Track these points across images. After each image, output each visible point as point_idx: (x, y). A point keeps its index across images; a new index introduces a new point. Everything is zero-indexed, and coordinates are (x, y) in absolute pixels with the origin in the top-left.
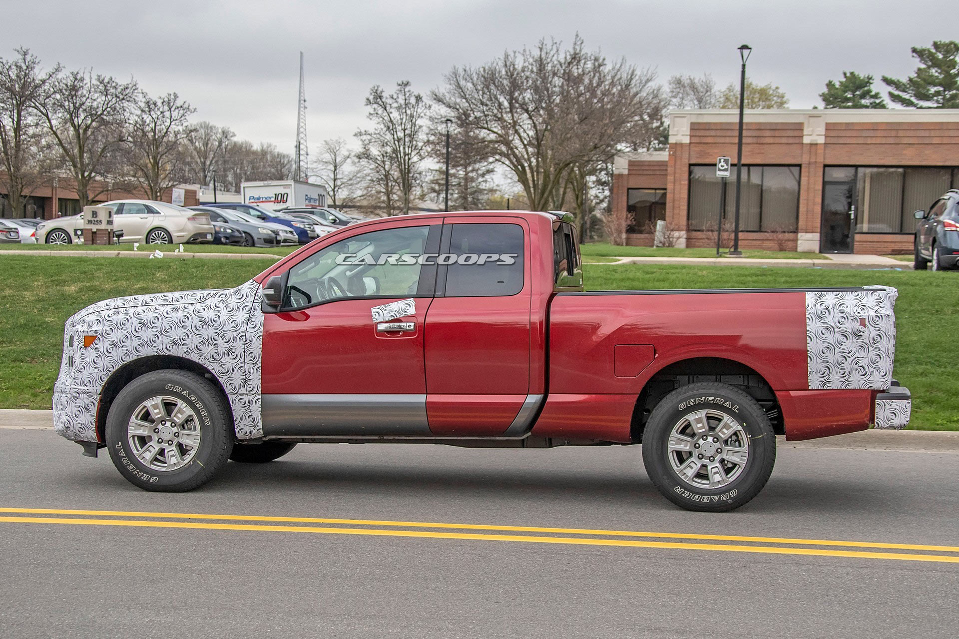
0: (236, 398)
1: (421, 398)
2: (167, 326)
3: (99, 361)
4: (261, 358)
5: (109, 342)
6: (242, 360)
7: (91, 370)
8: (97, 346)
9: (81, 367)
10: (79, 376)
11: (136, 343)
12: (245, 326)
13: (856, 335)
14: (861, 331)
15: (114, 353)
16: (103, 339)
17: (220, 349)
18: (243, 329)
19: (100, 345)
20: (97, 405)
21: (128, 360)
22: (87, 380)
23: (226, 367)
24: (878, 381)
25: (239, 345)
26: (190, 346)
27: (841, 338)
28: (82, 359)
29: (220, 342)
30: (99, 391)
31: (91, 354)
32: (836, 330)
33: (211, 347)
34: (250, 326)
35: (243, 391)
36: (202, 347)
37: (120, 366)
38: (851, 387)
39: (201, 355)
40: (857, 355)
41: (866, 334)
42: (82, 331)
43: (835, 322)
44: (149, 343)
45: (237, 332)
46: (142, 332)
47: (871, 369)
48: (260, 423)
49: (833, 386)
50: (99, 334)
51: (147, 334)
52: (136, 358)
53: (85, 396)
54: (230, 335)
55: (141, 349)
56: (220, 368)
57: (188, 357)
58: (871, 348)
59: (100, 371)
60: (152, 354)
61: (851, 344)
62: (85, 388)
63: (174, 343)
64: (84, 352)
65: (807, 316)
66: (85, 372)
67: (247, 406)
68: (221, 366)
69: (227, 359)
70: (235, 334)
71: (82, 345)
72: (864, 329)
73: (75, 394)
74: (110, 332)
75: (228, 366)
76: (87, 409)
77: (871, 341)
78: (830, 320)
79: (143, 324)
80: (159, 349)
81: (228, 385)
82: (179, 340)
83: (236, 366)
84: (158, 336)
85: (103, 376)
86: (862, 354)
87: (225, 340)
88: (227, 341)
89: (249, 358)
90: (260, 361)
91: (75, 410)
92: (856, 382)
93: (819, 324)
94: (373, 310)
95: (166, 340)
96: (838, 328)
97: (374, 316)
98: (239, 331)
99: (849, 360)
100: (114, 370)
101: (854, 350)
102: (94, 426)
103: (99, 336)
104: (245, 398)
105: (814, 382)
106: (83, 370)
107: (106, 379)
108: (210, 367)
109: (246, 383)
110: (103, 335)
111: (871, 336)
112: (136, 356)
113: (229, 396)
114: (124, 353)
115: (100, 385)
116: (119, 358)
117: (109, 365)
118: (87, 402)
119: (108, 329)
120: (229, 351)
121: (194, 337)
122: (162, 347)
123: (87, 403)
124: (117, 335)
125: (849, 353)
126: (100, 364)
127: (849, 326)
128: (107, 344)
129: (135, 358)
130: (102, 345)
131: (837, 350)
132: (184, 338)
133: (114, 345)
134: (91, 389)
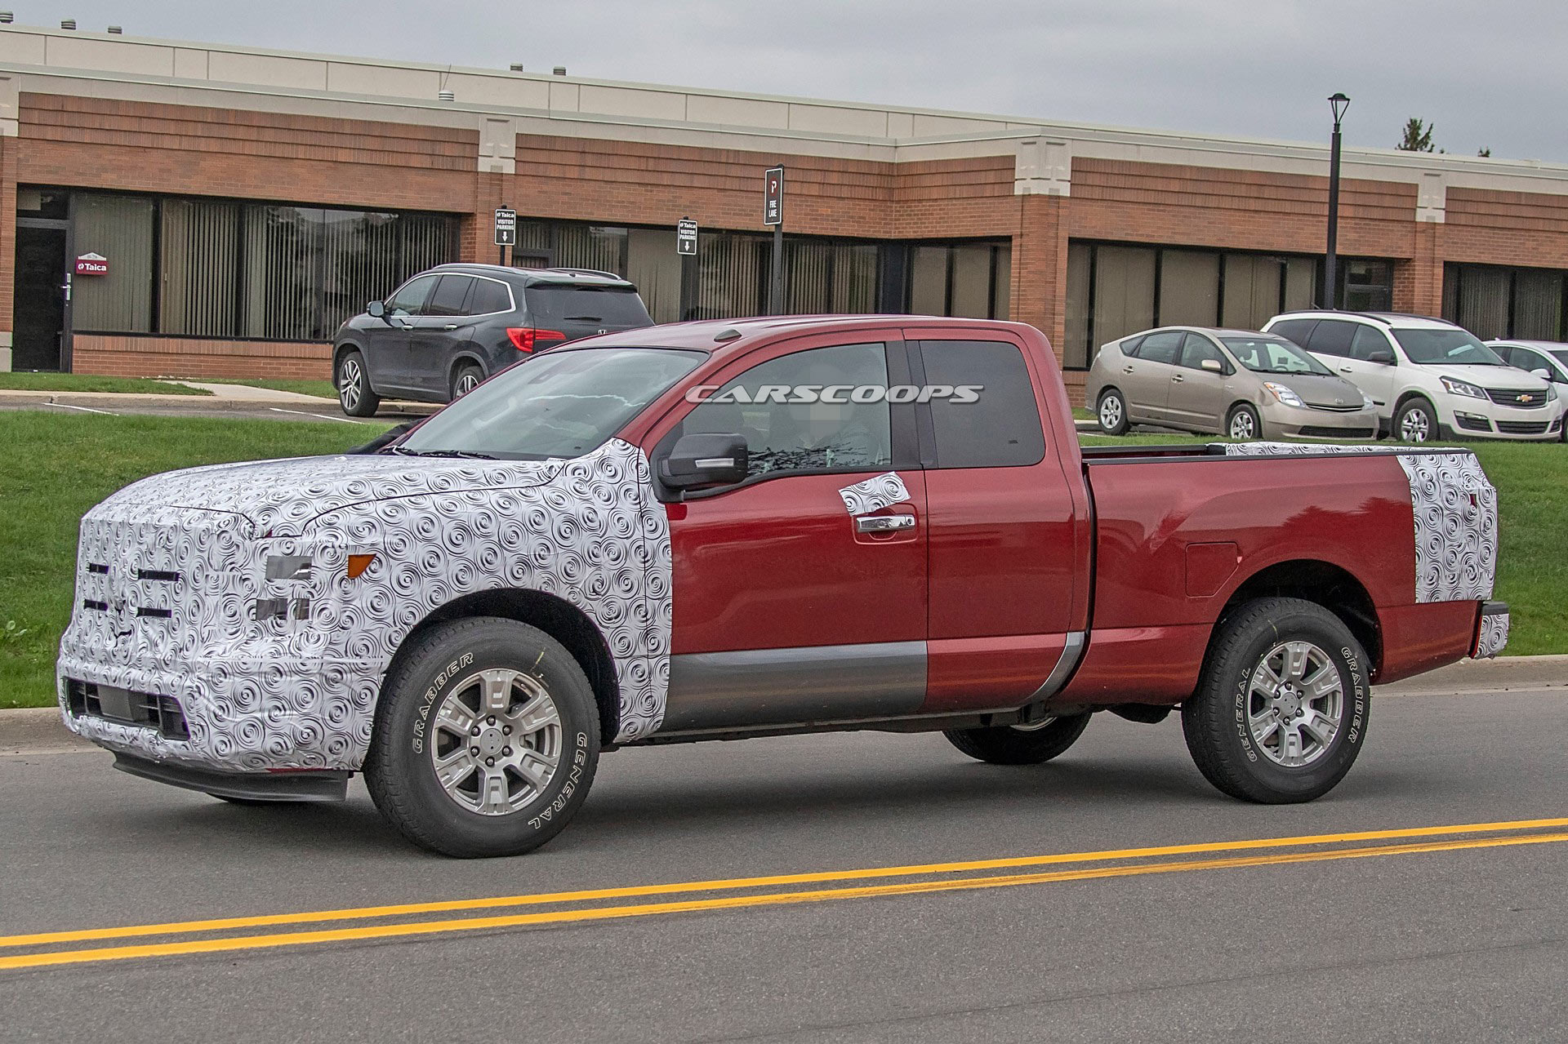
0: (628, 665)
1: (919, 648)
2: (509, 532)
3: (383, 605)
4: (671, 587)
5: (402, 567)
6: (642, 593)
7: (369, 624)
8: (375, 576)
9: (344, 617)
10: (343, 636)
11: (455, 566)
12: (640, 527)
13: (1467, 519)
14: (1472, 514)
15: (414, 589)
16: (388, 562)
17: (604, 574)
18: (638, 534)
19: (382, 573)
20: (377, 693)
21: (442, 600)
22: (359, 645)
23: (615, 608)
24: (1485, 588)
25: (634, 563)
26: (553, 569)
27: (1451, 524)
28: (346, 602)
29: (604, 559)
30: (386, 666)
31: (364, 592)
32: (1446, 512)
33: (589, 570)
34: (648, 527)
35: (642, 650)
36: (574, 571)
37: (428, 612)
38: (1460, 598)
39: (572, 585)
40: (1467, 550)
41: (1477, 518)
42: (343, 545)
43: (1442, 501)
44: (481, 565)
45: (631, 540)
46: (465, 544)
47: (1481, 570)
48: (663, 710)
49: (1442, 599)
50: (379, 551)
51: (475, 549)
52: (458, 595)
53: (355, 677)
54: (619, 545)
55: (466, 578)
56: (606, 610)
57: (550, 590)
58: (1481, 539)
59: (388, 625)
60: (488, 587)
61: (1460, 533)
62: (358, 660)
63: (525, 563)
64: (349, 587)
65: (1412, 492)
66: (355, 628)
67: (646, 678)
68: (607, 605)
69: (617, 591)
70: (628, 542)
71: (343, 574)
72: (1476, 511)
73: (332, 675)
74: (401, 547)
75: (619, 604)
76: (356, 703)
77: (1482, 528)
78: (1438, 499)
79: (464, 529)
80: (499, 578)
81: (617, 641)
82: (533, 557)
83: (632, 604)
84: (495, 552)
85: (394, 635)
86: (1472, 548)
87: (611, 556)
88: (616, 556)
89: (652, 587)
90: (670, 593)
91: (330, 706)
92: (1465, 591)
93: (1427, 505)
94: (844, 494)
95: (512, 560)
96: (1447, 509)
97: (849, 504)
98: (634, 538)
99: (1459, 557)
100: (415, 623)
101: (1464, 541)
102: (369, 737)
103: (379, 555)
104: (644, 663)
105: (1422, 595)
106: (349, 624)
107: (399, 641)
108: (589, 607)
109: (647, 635)
110: (387, 554)
111: (1483, 521)
112: (459, 591)
113: (617, 662)
114: (435, 588)
115: (389, 652)
116: (425, 598)
117: (406, 613)
118: (358, 688)
119: (395, 540)
120: (621, 575)
121: (560, 551)
122: (503, 574)
123: (358, 692)
124: (416, 553)
125: (1459, 546)
126: (387, 611)
127: (1461, 505)
128: (398, 570)
129: (456, 595)
130: (386, 573)
131: (1447, 543)
132: (542, 553)
133: (412, 571)
134: (371, 662)
